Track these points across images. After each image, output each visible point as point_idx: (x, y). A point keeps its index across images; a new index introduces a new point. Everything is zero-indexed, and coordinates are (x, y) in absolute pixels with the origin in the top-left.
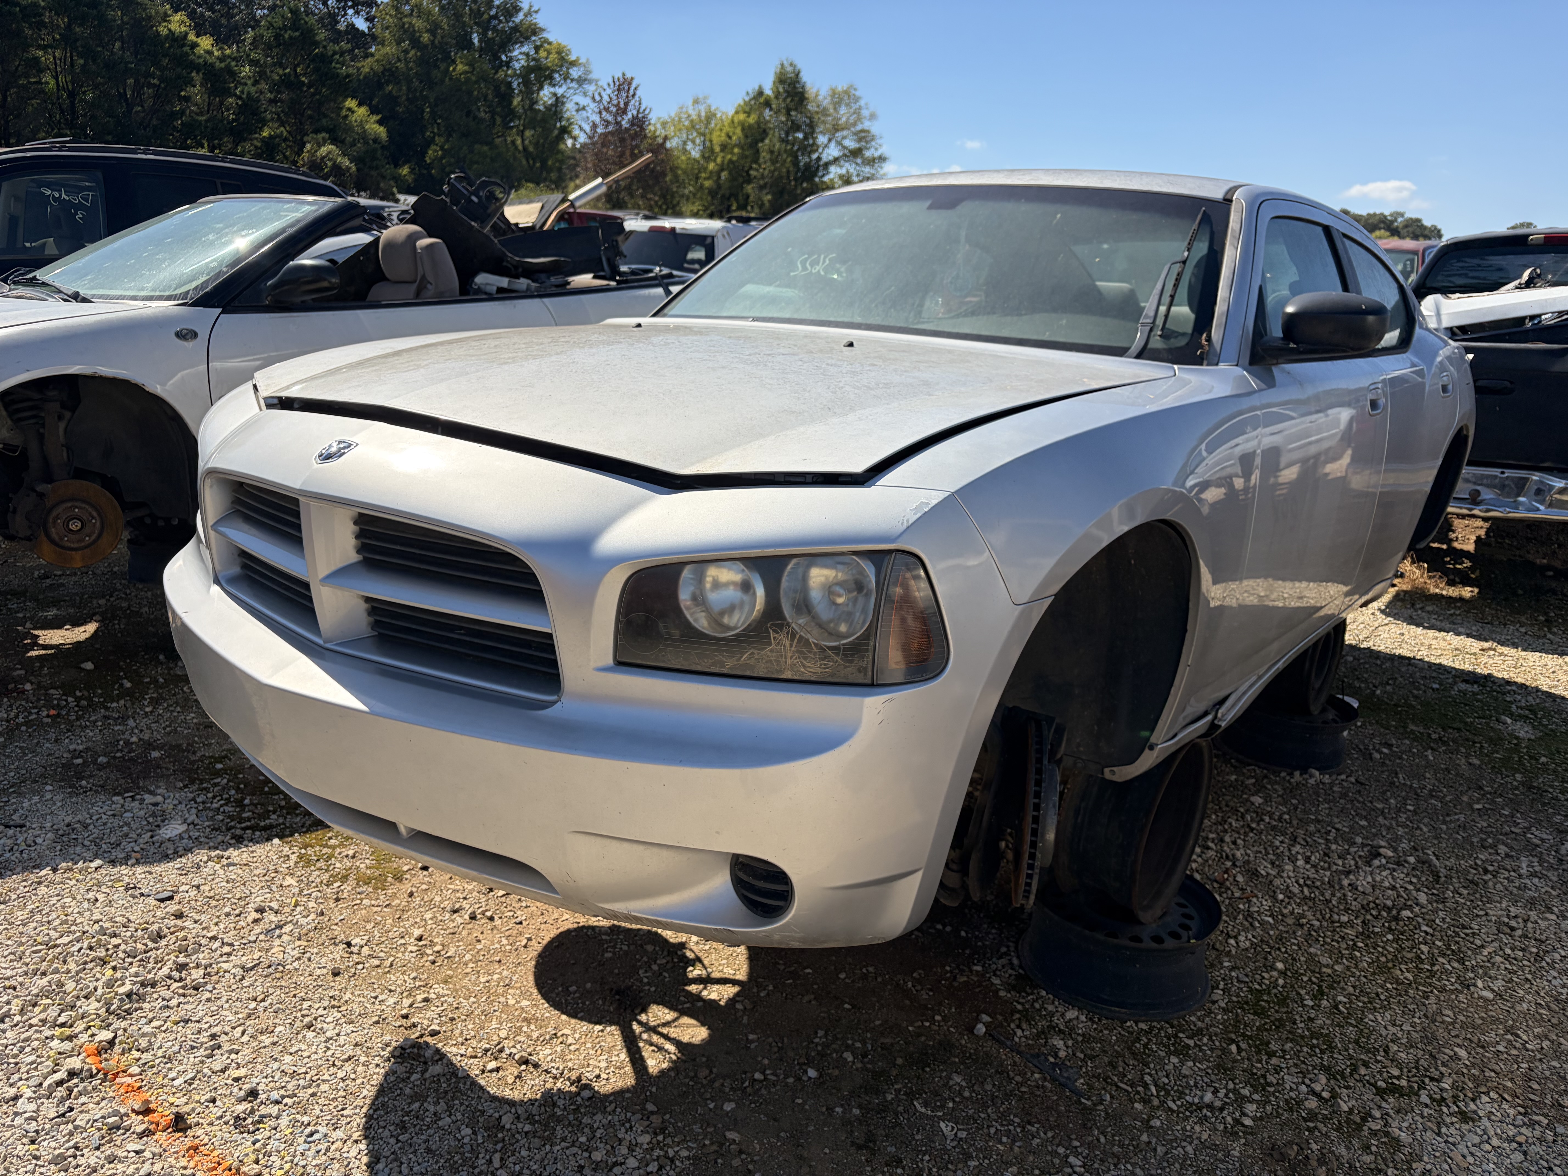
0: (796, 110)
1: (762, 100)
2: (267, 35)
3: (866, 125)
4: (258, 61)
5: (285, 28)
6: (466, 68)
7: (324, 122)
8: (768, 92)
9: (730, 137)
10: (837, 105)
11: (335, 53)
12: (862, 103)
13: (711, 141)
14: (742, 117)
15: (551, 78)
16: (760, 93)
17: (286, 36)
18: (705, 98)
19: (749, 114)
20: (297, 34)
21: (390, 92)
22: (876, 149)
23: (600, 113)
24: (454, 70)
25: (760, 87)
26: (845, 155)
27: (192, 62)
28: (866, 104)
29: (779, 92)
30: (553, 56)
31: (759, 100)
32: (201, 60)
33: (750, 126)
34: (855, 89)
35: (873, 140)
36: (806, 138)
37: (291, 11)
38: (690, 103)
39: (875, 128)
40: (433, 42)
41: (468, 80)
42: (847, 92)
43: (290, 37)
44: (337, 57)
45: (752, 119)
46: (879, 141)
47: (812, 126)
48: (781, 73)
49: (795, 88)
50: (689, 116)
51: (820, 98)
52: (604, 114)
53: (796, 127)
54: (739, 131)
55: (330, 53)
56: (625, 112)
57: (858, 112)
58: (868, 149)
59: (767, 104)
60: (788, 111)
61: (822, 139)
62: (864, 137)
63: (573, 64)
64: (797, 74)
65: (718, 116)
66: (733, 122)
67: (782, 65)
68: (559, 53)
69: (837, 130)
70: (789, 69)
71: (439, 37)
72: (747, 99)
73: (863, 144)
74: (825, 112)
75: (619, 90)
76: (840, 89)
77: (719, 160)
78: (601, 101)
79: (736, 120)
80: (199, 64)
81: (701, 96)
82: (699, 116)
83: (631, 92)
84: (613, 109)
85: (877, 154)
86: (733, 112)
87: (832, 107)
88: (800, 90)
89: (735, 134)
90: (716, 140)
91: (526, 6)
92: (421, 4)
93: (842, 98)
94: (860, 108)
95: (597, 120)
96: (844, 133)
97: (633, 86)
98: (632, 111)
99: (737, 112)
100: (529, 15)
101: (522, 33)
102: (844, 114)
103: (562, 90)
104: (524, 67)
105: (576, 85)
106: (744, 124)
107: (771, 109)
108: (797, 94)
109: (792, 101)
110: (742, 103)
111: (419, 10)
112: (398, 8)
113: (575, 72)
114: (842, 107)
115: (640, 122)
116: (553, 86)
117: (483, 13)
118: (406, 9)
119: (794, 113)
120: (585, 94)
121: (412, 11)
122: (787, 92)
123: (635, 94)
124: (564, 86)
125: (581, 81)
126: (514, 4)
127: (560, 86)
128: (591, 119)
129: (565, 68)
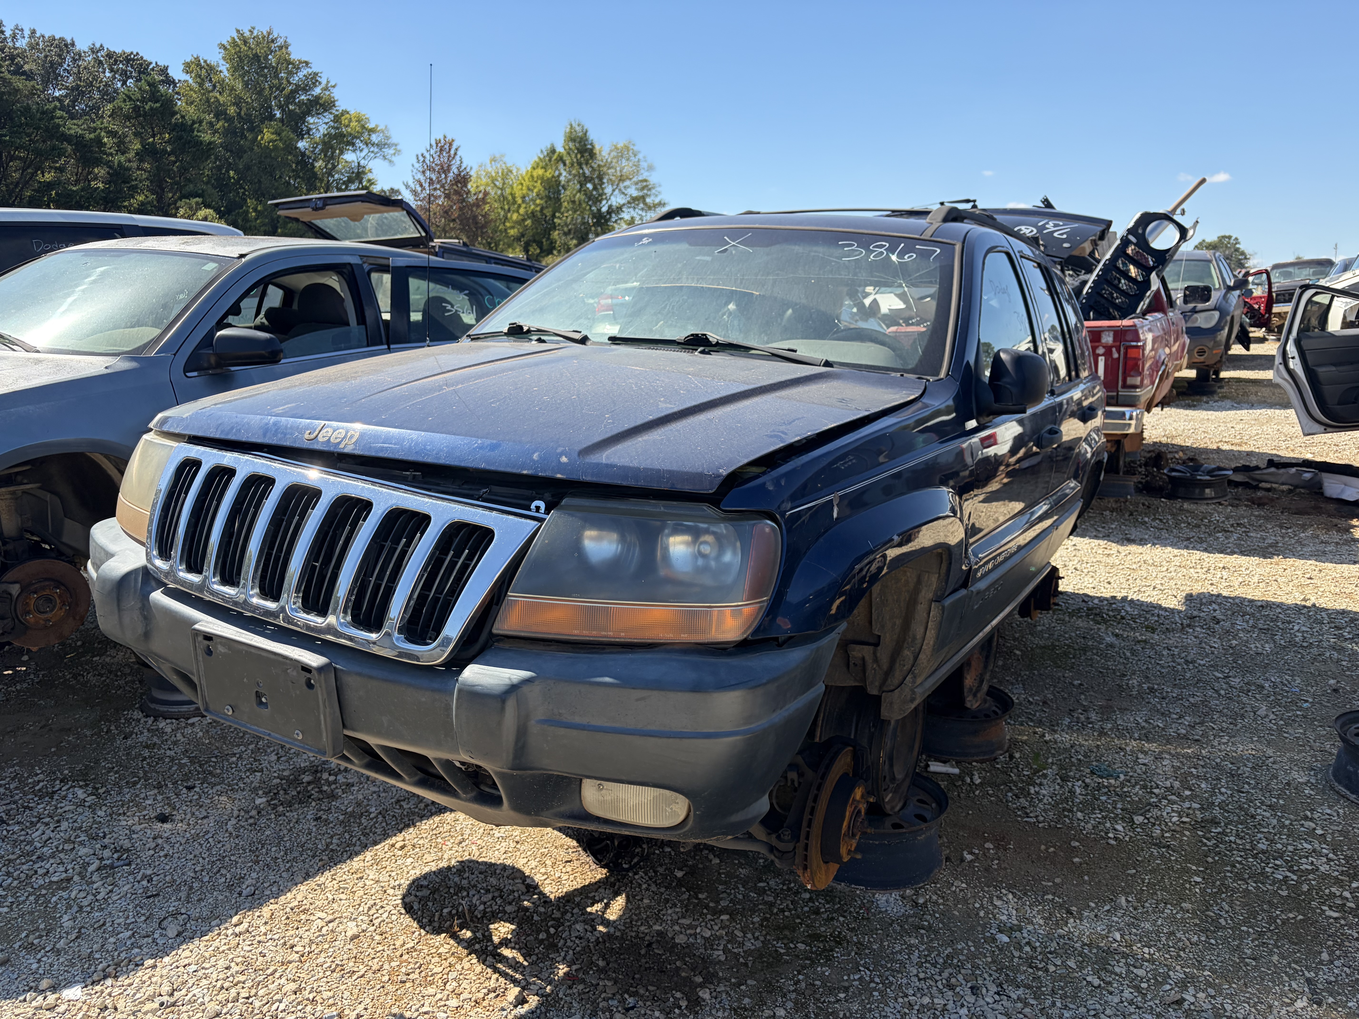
0: (587, 164)
1: (555, 157)
2: (127, 107)
3: (645, 175)
4: (117, 132)
5: (143, 100)
6: (274, 137)
8: (560, 149)
9: (531, 190)
10: (619, 158)
12: (640, 156)
14: (540, 172)
15: (353, 144)
16: (553, 151)
17: (147, 107)
18: (502, 156)
19: (545, 168)
20: (158, 105)
22: (656, 196)
23: (424, 172)
24: (262, 138)
25: (553, 146)
26: (629, 202)
28: (644, 157)
29: (570, 149)
30: (353, 124)
31: (552, 157)
32: (72, 132)
33: (547, 180)
34: (634, 145)
35: (654, 188)
36: (595, 188)
37: (149, 84)
38: (488, 162)
39: (653, 179)
40: (239, 114)
41: (276, 147)
42: (627, 148)
43: (151, 109)
44: (196, 126)
45: (548, 175)
46: (658, 189)
47: (600, 178)
48: (571, 133)
49: (585, 145)
50: (488, 173)
51: (604, 153)
52: (428, 173)
53: (588, 179)
54: (538, 184)
55: (190, 123)
56: (447, 171)
57: (637, 166)
58: (649, 196)
59: (561, 159)
60: (580, 164)
61: (608, 190)
62: (645, 186)
63: (372, 131)
64: (585, 134)
65: (514, 172)
66: (532, 176)
67: (571, 125)
68: (359, 121)
69: (620, 181)
70: (578, 129)
71: (244, 109)
72: (542, 156)
73: (645, 191)
74: (609, 165)
75: (441, 150)
76: (620, 145)
77: (522, 211)
78: (424, 161)
79: (535, 174)
81: (498, 156)
82: (497, 173)
83: (452, 152)
84: (437, 168)
85: (657, 201)
86: (529, 168)
87: (614, 161)
88: (589, 147)
89: (535, 187)
90: (518, 194)
91: (324, 82)
92: (224, 81)
93: (623, 152)
94: (639, 161)
95: (422, 178)
96: (627, 183)
97: (454, 147)
98: (454, 169)
99: (534, 168)
100: (326, 89)
101: (321, 105)
102: (626, 166)
103: (363, 154)
104: (325, 135)
105: (376, 150)
106: (542, 178)
107: (565, 165)
108: (586, 150)
109: (582, 156)
110: (537, 160)
111: (221, 86)
112: (201, 85)
113: (374, 138)
114: (624, 161)
115: (463, 179)
116: (354, 151)
117: (284, 89)
118: (208, 85)
119: (584, 167)
120: (384, 157)
121: (214, 86)
122: (578, 149)
123: (455, 154)
124: (366, 151)
125: (381, 146)
126: (314, 79)
127: (361, 151)
128: (417, 178)
129: (366, 135)
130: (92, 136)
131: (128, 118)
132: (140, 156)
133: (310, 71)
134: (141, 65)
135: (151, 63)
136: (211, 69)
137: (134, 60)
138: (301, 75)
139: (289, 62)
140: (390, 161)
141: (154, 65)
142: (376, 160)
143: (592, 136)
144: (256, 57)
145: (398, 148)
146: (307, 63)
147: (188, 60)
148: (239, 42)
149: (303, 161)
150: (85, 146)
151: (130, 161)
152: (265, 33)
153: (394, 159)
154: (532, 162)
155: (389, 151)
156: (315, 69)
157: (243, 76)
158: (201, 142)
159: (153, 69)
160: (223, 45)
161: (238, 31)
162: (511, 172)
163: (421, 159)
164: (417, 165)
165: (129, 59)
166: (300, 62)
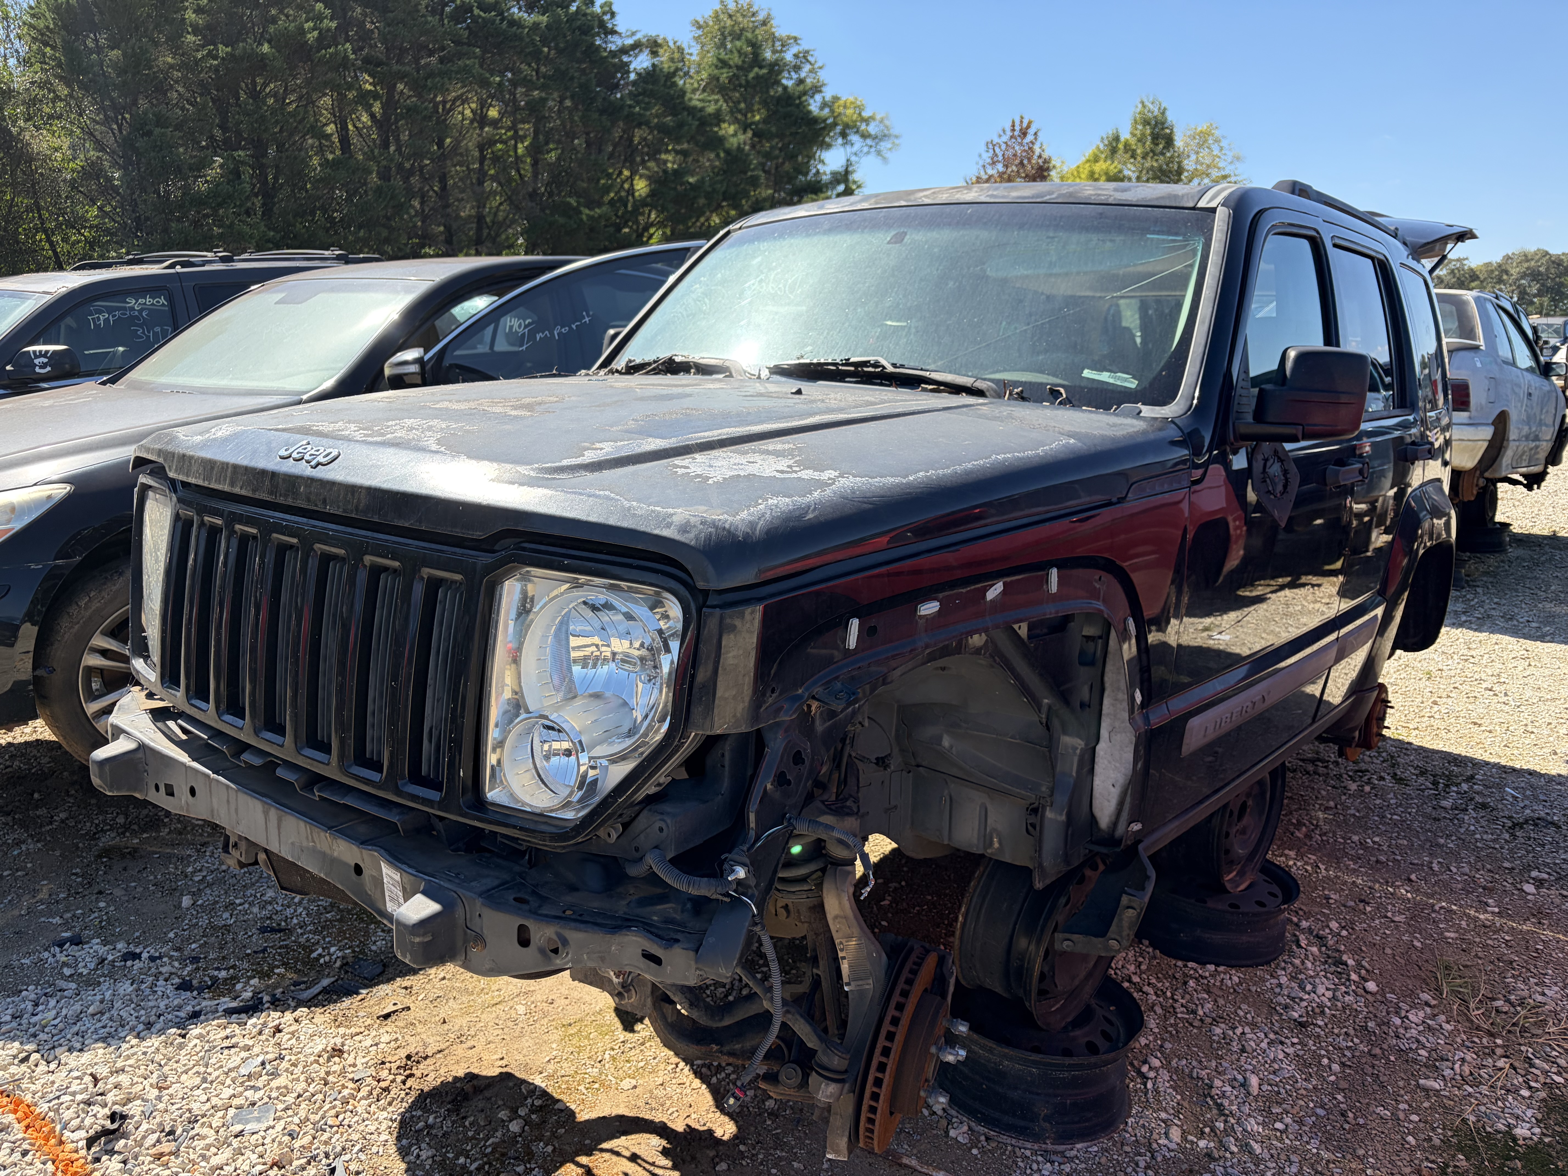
1: (1120, 146)
8: (1125, 135)
10: (1198, 147)
12: (1224, 144)
14: (1100, 164)
16: (1117, 139)
19: (1107, 161)
23: (994, 165)
25: (1116, 132)
28: (1230, 145)
29: (1141, 135)
30: (850, 111)
31: (1117, 146)
34: (1217, 128)
42: (1209, 133)
45: (1114, 169)
47: (1180, 172)
48: (1142, 113)
49: (1162, 129)
52: (1000, 166)
53: (1164, 174)
59: (1128, 149)
60: (1152, 155)
63: (867, 121)
64: (1163, 113)
66: (1092, 172)
67: (1144, 104)
68: (854, 108)
70: (1152, 108)
72: (1102, 146)
76: (1203, 129)
78: (994, 150)
79: (1095, 167)
86: (1084, 161)
87: (1193, 149)
88: (1168, 131)
91: (812, 61)
93: (1203, 139)
94: (1222, 149)
97: (1031, 131)
99: (1091, 161)
100: (814, 70)
102: (1207, 157)
103: (856, 149)
105: (871, 143)
107: (1134, 156)
108: (1163, 136)
109: (1157, 144)
110: (1095, 150)
113: (872, 129)
114: (1203, 149)
116: (845, 146)
119: (1156, 158)
120: (879, 153)
122: (1151, 135)
123: (1035, 139)
124: (859, 145)
125: (877, 138)
126: (804, 57)
127: (854, 144)
129: (862, 125)
133: (800, 48)
138: (789, 53)
139: (773, 38)
140: (885, 159)
142: (868, 156)
143: (1171, 117)
146: (796, 39)
148: (723, 17)
153: (888, 155)
155: (884, 145)
156: (804, 46)
160: (697, 22)
163: (991, 146)
164: (984, 156)
166: (789, 38)
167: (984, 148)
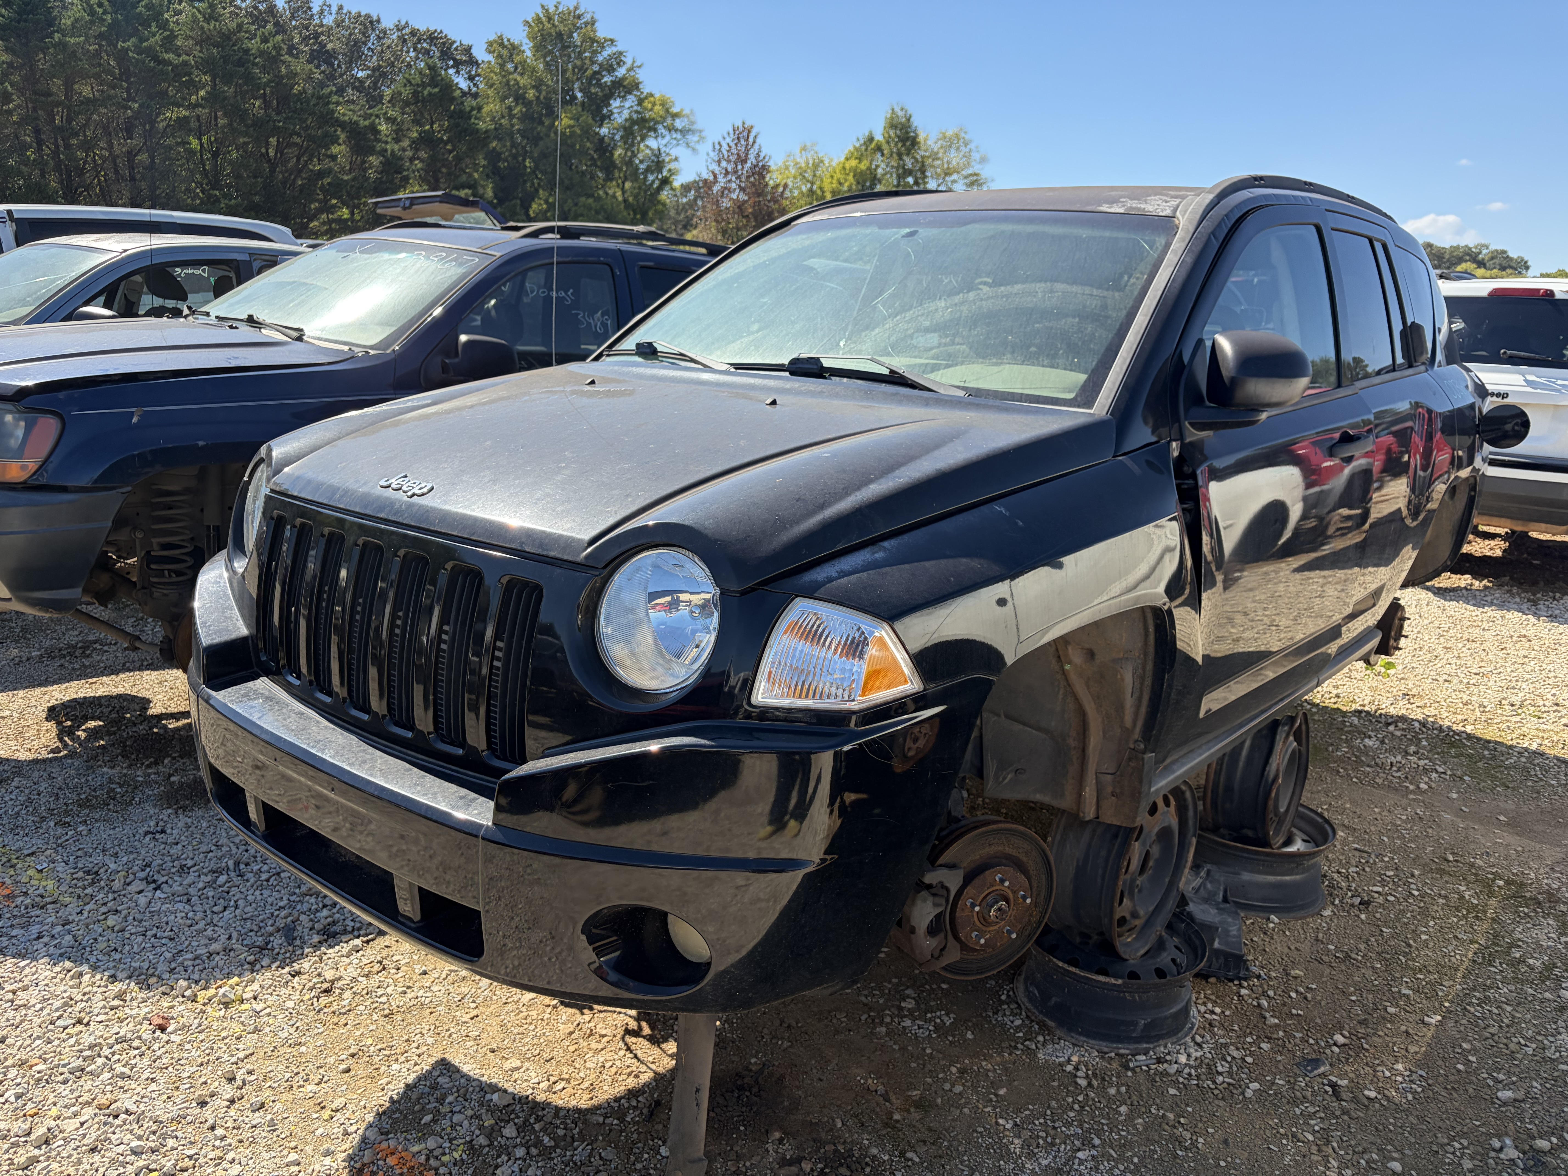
0: (908, 155)
1: (873, 146)
2: (406, 92)
3: (976, 168)
4: (395, 119)
5: (424, 85)
6: (572, 122)
7: (464, 178)
8: (879, 137)
9: (840, 184)
10: (947, 148)
11: (472, 109)
12: (972, 146)
13: (821, 188)
14: (853, 163)
15: (655, 130)
16: (871, 139)
17: (426, 93)
18: (814, 144)
19: (860, 159)
20: (436, 90)
21: (494, 148)
23: (719, 162)
24: (559, 124)
25: (871, 133)
27: (337, 120)
28: (977, 148)
29: (890, 137)
30: (657, 108)
31: (870, 146)
32: (347, 118)
33: (862, 172)
34: (965, 132)
35: (985, 183)
36: (916, 183)
37: (430, 68)
38: (798, 152)
39: (986, 171)
40: (538, 98)
41: (573, 133)
42: (957, 136)
43: (430, 94)
44: (474, 112)
45: (863, 166)
47: (923, 170)
48: (892, 118)
49: (907, 133)
50: (797, 164)
51: (929, 142)
52: (724, 164)
53: (908, 172)
54: (850, 177)
55: (468, 109)
56: (744, 161)
57: (968, 156)
59: (879, 148)
60: (900, 155)
61: (932, 184)
62: (975, 180)
63: (675, 116)
64: (909, 120)
65: (826, 162)
66: (844, 168)
67: (893, 110)
68: (663, 104)
69: (947, 174)
70: (900, 114)
71: (544, 93)
72: (857, 145)
74: (935, 156)
75: (738, 138)
76: (949, 133)
78: (720, 150)
79: (847, 166)
80: (345, 122)
81: (808, 144)
82: (807, 163)
83: (751, 140)
84: (733, 158)
86: (843, 159)
87: (942, 151)
88: (912, 134)
89: (846, 180)
90: (827, 187)
91: (629, 61)
92: (525, 61)
93: (952, 142)
94: (970, 150)
95: (717, 170)
96: (955, 177)
97: (753, 134)
98: (752, 159)
99: (847, 159)
100: (631, 69)
101: (624, 87)
102: (954, 158)
103: (664, 142)
104: (626, 120)
105: (679, 136)
106: (855, 171)
107: (883, 155)
108: (908, 139)
109: (904, 145)
110: (852, 149)
111: (523, 67)
112: (502, 66)
113: (678, 124)
114: (953, 151)
115: (761, 171)
116: (656, 138)
117: (587, 69)
118: (510, 66)
119: (905, 158)
120: (688, 145)
121: (516, 68)
122: (899, 137)
123: (754, 142)
124: (668, 138)
125: (684, 132)
126: (618, 59)
127: (663, 137)
128: (711, 168)
129: (669, 121)
130: (367, 123)
131: (407, 103)
132: (416, 145)
133: (614, 49)
134: (444, 43)
135: (454, 42)
136: (514, 49)
137: (437, 38)
138: (605, 54)
139: (593, 40)
140: (694, 149)
141: (458, 44)
142: (679, 148)
143: (916, 122)
144: (560, 35)
145: (703, 134)
146: (612, 41)
147: (491, 39)
148: (544, 19)
149: (603, 148)
150: (359, 133)
151: (404, 150)
152: (572, 8)
153: (697, 147)
154: (846, 152)
155: (692, 138)
156: (620, 47)
157: (545, 57)
158: (478, 131)
159: (456, 49)
160: (528, 22)
161: (543, 7)
162: (822, 162)
163: (717, 147)
164: (712, 154)
165: (432, 37)
166: (606, 40)
167: (710, 148)
